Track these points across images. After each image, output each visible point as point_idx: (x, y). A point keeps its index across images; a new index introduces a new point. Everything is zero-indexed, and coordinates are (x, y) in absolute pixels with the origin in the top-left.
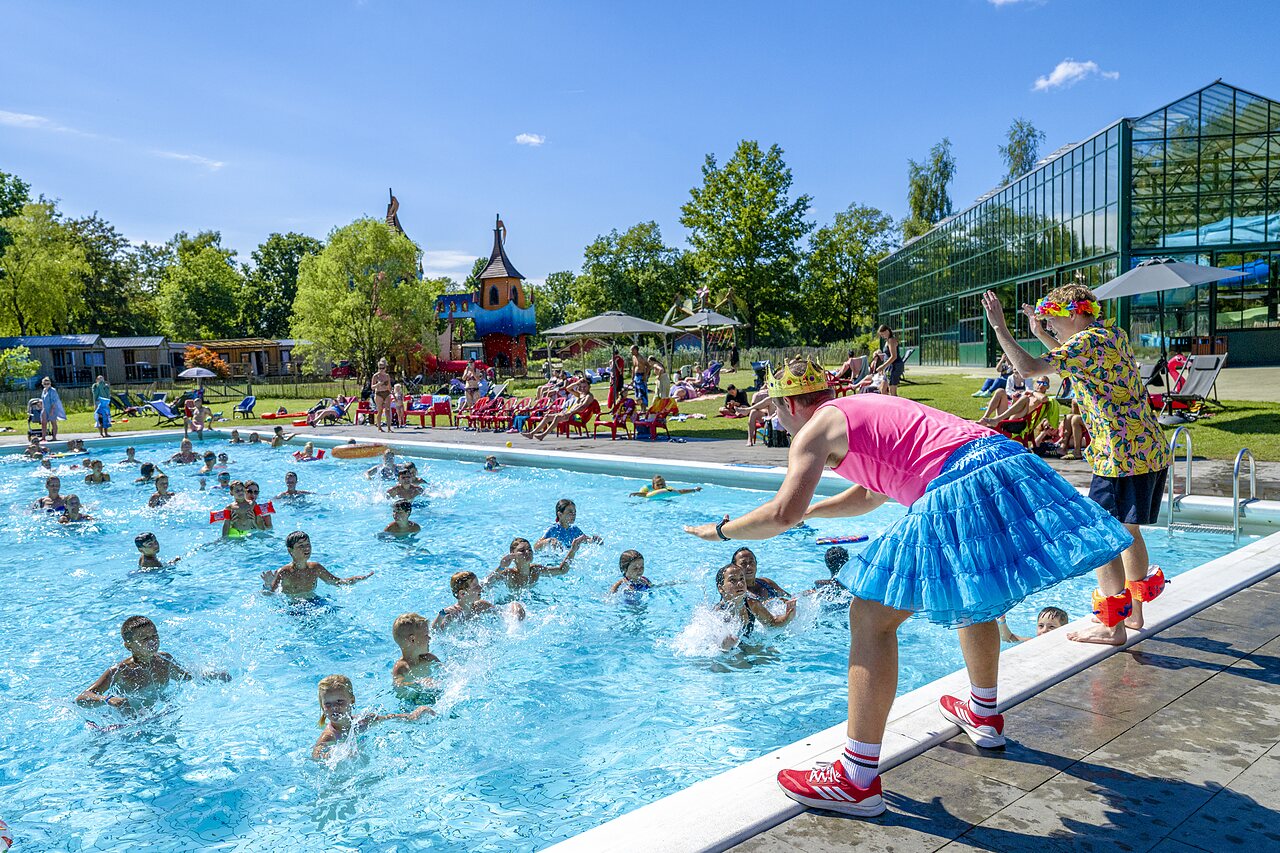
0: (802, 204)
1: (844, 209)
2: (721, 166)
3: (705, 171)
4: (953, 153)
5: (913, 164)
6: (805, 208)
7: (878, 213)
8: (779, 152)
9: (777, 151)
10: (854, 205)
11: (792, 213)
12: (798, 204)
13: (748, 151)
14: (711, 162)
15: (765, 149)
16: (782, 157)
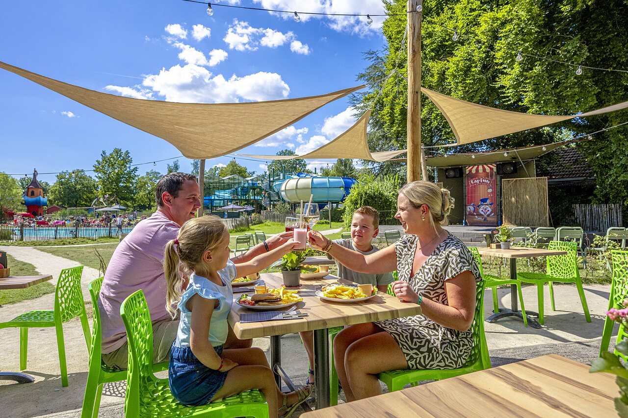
0: (136, 169)
1: (149, 171)
2: (108, 154)
3: (102, 155)
4: (179, 163)
5: (168, 165)
6: (136, 170)
7: (160, 173)
8: (128, 153)
9: (127, 153)
10: (152, 170)
11: (132, 172)
12: (134, 169)
13: (117, 151)
14: (104, 152)
15: (124, 151)
16: (129, 155)
